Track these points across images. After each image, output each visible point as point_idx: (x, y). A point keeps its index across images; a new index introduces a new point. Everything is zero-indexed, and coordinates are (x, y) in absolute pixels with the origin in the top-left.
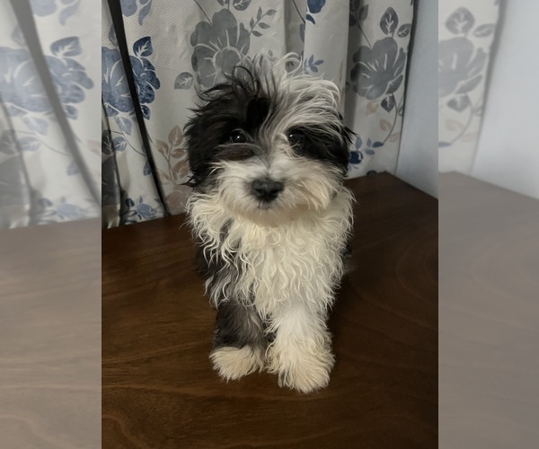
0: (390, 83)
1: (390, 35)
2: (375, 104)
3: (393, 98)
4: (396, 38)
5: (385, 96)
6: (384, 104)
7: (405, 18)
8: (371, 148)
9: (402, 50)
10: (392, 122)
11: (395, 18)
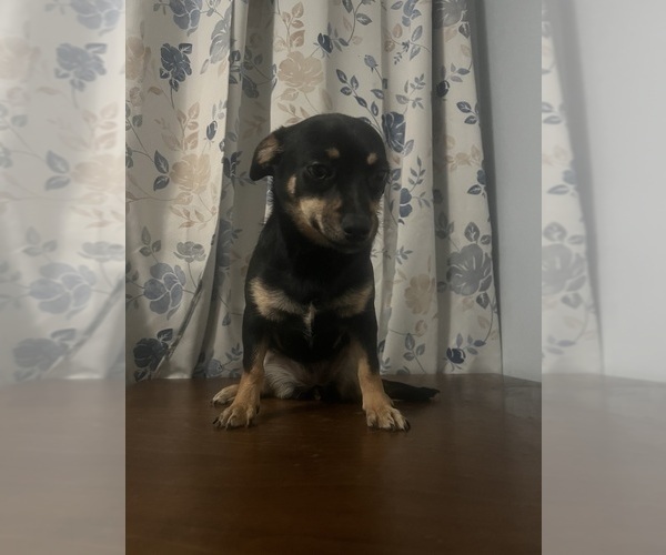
0: (481, 281)
1: (474, 242)
2: (470, 300)
3: (486, 295)
4: (479, 244)
5: (478, 293)
6: (479, 300)
7: (485, 230)
8: (473, 347)
9: (486, 255)
10: (490, 320)
11: (476, 230)
